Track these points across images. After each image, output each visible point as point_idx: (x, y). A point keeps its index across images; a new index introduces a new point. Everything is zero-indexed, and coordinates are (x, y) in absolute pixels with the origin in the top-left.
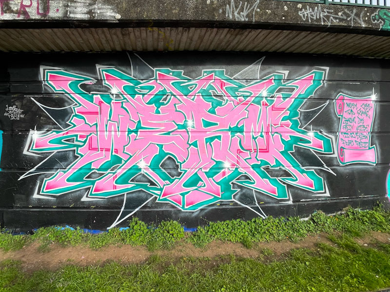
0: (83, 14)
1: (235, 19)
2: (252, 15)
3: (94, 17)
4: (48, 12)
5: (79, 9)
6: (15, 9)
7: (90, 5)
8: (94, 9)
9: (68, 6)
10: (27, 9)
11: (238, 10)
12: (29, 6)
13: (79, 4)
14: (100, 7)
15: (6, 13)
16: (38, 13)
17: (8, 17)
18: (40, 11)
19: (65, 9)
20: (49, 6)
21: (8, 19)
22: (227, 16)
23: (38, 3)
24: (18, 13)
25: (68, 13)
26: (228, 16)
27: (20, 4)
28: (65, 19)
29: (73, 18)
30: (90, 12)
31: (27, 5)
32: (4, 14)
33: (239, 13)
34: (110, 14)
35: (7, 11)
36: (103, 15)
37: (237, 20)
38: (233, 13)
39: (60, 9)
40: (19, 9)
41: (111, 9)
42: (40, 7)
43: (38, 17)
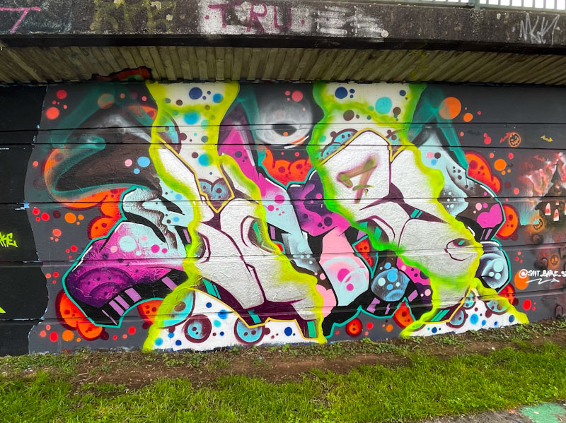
0: (338, 28)
1: (531, 42)
2: (551, 36)
3: (353, 33)
4: (290, 25)
5: (333, 22)
6: (243, 19)
7: (347, 15)
8: (353, 22)
9: (316, 16)
10: (260, 20)
11: (534, 28)
12: (263, 15)
13: (331, 14)
14: (361, 19)
15: (230, 24)
16: (276, 26)
17: (232, 30)
18: (279, 23)
19: (313, 20)
20: (290, 15)
21: (233, 34)
22: (521, 36)
23: (275, 11)
24: (247, 24)
25: (318, 27)
26: (523, 37)
27: (249, 12)
28: (314, 35)
29: (324, 34)
30: (347, 26)
31: (259, 12)
32: (228, 26)
33: (535, 33)
34: (374, 30)
35: (232, 22)
36: (365, 32)
37: (533, 42)
38: (529, 31)
39: (307, 21)
40: (248, 19)
41: (376, 23)
42: (278, 17)
43: (275, 32)
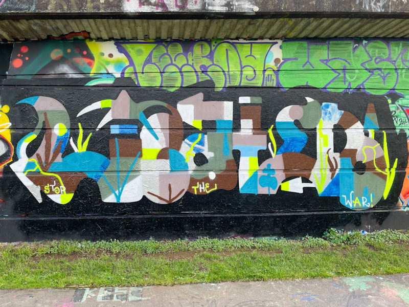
0: (221, 6)
1: (371, 10)
2: (389, 6)
3: (232, 9)
4: (187, 5)
5: (217, 1)
6: (153, 1)
8: (232, 1)
10: (165, 1)
16: (177, 5)
17: (146, 9)
19: (204, 1)
21: (146, 12)
22: (363, 7)
24: (156, 5)
25: (207, 6)
26: (365, 7)
28: (204, 11)
29: (211, 10)
30: (228, 5)
32: (143, 6)
33: (375, 4)
34: (248, 6)
35: (145, 3)
36: (241, 8)
38: (370, 3)
39: (199, 1)
40: (157, 1)
41: (249, 1)
43: (176, 10)
